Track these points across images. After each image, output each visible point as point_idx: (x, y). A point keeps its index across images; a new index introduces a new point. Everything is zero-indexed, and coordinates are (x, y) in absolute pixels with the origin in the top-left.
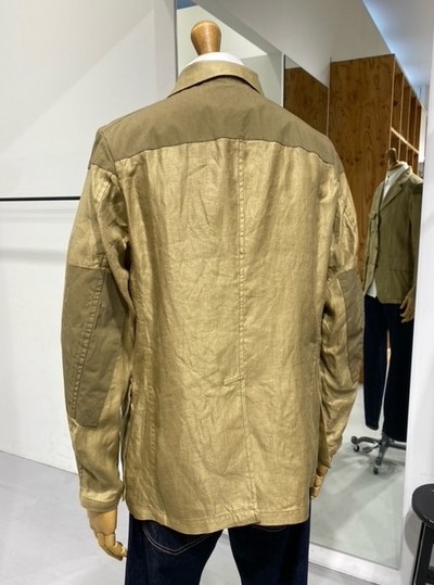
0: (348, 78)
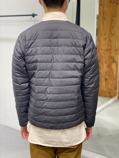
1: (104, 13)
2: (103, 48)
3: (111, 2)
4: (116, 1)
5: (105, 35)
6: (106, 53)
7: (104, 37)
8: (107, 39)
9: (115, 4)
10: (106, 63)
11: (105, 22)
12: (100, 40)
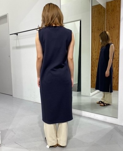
0: (111, 6)
1: (94, 36)
2: (94, 58)
3: (98, 30)
4: (102, 29)
5: (95, 50)
6: (96, 60)
7: (95, 51)
8: (97, 53)
9: (101, 30)
10: (96, 67)
11: (95, 42)
12: (92, 53)
